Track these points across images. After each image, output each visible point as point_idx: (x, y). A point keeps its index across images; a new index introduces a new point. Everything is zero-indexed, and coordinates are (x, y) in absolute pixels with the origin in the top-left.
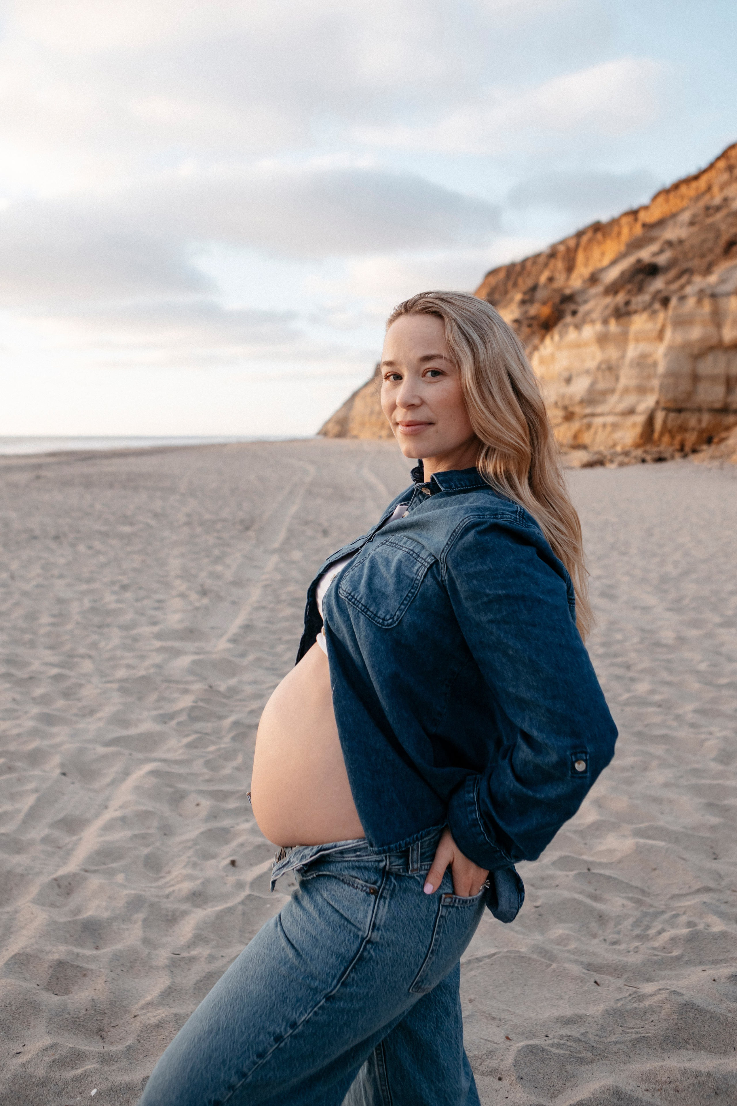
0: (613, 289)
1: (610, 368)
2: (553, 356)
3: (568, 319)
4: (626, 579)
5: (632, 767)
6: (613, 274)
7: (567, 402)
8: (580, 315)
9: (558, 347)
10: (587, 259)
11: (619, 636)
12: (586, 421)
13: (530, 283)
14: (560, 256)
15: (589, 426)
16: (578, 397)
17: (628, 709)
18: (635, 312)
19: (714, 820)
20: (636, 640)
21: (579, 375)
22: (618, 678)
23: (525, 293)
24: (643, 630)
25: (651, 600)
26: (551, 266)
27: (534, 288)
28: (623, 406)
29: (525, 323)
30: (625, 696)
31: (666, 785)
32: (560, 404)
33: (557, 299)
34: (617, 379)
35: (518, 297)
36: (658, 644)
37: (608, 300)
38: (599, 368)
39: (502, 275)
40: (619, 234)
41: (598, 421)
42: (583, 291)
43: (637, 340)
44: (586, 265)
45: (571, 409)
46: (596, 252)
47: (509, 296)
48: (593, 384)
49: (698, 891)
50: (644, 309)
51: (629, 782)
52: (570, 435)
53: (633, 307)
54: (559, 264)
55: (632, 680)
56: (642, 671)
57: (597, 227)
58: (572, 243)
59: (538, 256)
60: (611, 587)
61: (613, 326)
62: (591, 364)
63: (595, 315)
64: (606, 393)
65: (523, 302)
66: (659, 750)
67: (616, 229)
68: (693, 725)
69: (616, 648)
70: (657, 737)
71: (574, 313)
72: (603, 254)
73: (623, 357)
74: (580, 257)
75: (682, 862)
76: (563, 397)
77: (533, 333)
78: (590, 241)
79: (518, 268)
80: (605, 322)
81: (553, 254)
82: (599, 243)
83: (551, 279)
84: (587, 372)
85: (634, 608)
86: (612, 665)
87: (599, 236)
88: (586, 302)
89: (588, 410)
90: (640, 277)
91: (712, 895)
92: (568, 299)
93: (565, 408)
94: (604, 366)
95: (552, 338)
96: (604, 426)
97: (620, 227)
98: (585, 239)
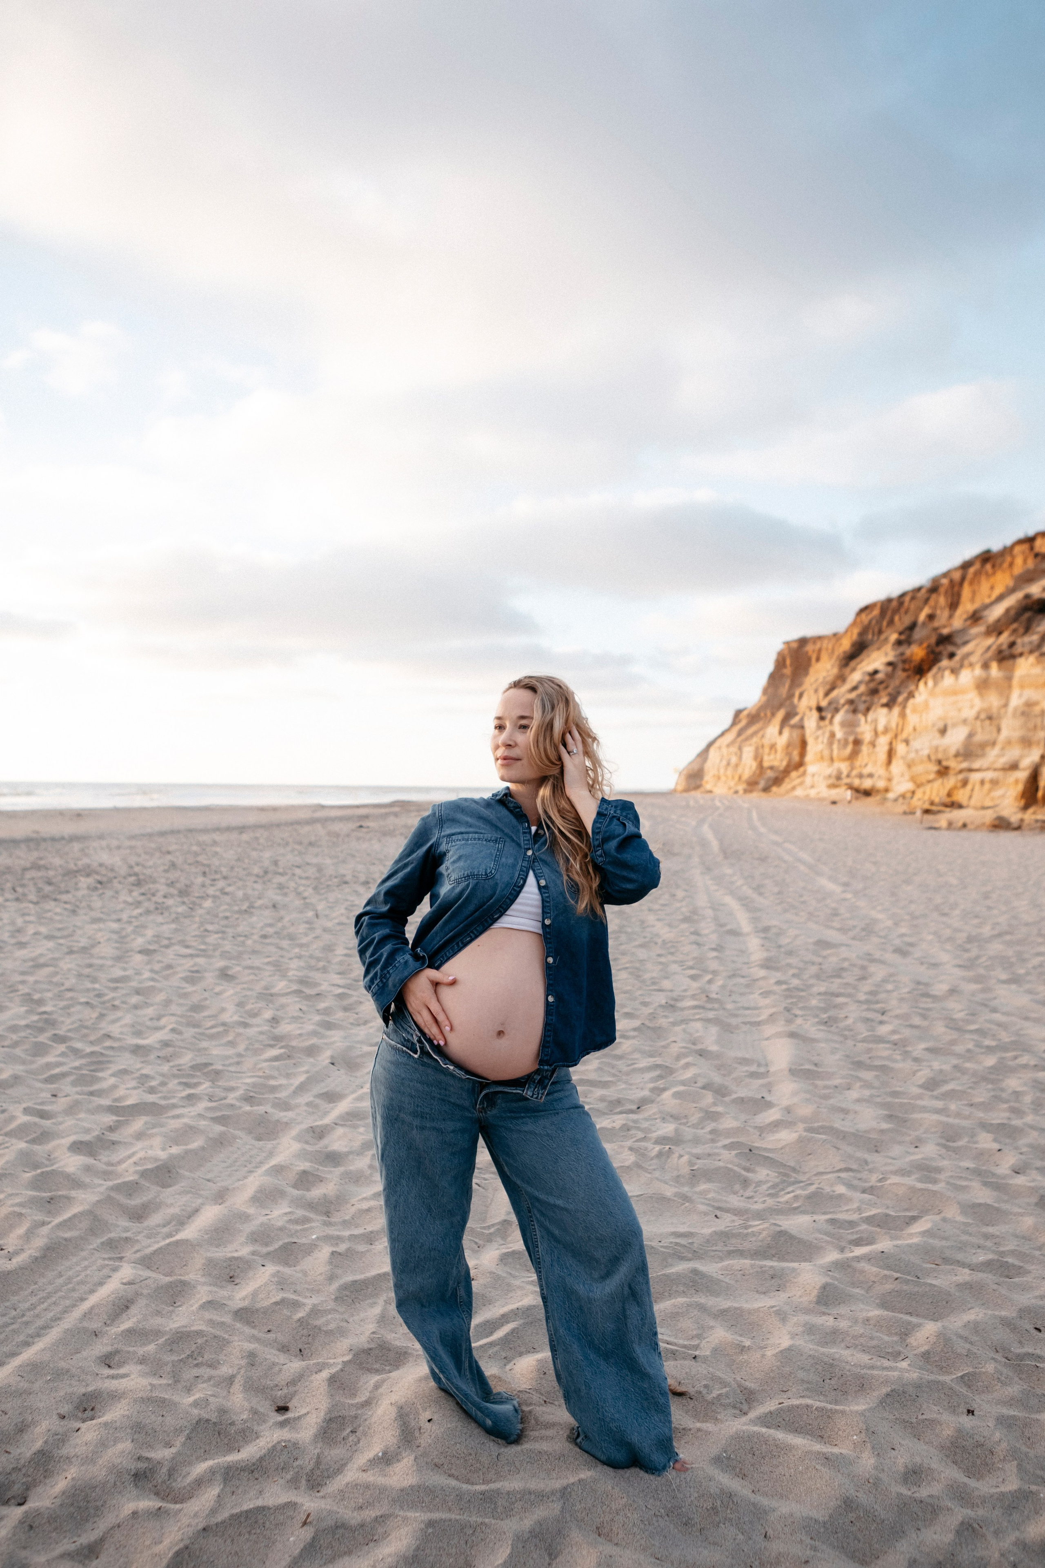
0: (996, 629)
1: (990, 718)
2: (926, 704)
3: (945, 663)
4: (930, 937)
5: (836, 1087)
6: (997, 612)
7: (940, 756)
8: (957, 658)
9: (932, 694)
10: (974, 593)
11: (890, 987)
12: (961, 777)
13: (907, 621)
14: (942, 590)
15: (965, 783)
16: (953, 751)
17: (859, 1045)
18: (1021, 655)
19: (885, 1126)
20: (906, 990)
21: (954, 725)
22: (867, 1020)
23: (901, 633)
24: (919, 983)
25: (944, 957)
26: (932, 602)
27: (912, 627)
28: (1003, 761)
29: (900, 666)
30: (866, 1034)
31: (858, 1101)
32: (933, 758)
33: (933, 640)
34: (999, 730)
35: (894, 637)
36: (926, 995)
37: (990, 641)
38: (977, 718)
39: (876, 612)
40: (1011, 565)
41: (975, 777)
42: (963, 631)
43: (1022, 687)
44: (972, 600)
45: (945, 763)
46: (984, 586)
47: (883, 637)
48: (971, 735)
49: (840, 1170)
50: (1031, 652)
51: (826, 1097)
52: (944, 792)
53: (1018, 649)
54: (942, 600)
55: (881, 1022)
56: (897, 1016)
57: (986, 557)
58: (957, 576)
59: (919, 589)
60: (911, 945)
61: (995, 670)
62: (970, 713)
63: (974, 659)
64: (983, 746)
65: (899, 643)
66: (868, 1075)
67: (1008, 559)
68: (916, 1060)
69: (882, 996)
70: (876, 1066)
71: (952, 656)
72: (992, 588)
73: (1006, 705)
74: (966, 591)
75: (834, 1149)
76: (936, 749)
77: (908, 677)
78: (977, 574)
79: (894, 604)
80: (986, 666)
81: (934, 588)
82: (988, 575)
83: (931, 617)
84: (965, 721)
85: (922, 964)
86: (868, 1010)
87: (988, 567)
88: (966, 643)
89: (965, 765)
90: (1027, 615)
91: (851, 1174)
92: (945, 640)
93: (939, 762)
94: (983, 716)
95: (926, 683)
96: (982, 782)
97: (1013, 557)
98: (972, 570)
